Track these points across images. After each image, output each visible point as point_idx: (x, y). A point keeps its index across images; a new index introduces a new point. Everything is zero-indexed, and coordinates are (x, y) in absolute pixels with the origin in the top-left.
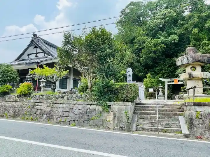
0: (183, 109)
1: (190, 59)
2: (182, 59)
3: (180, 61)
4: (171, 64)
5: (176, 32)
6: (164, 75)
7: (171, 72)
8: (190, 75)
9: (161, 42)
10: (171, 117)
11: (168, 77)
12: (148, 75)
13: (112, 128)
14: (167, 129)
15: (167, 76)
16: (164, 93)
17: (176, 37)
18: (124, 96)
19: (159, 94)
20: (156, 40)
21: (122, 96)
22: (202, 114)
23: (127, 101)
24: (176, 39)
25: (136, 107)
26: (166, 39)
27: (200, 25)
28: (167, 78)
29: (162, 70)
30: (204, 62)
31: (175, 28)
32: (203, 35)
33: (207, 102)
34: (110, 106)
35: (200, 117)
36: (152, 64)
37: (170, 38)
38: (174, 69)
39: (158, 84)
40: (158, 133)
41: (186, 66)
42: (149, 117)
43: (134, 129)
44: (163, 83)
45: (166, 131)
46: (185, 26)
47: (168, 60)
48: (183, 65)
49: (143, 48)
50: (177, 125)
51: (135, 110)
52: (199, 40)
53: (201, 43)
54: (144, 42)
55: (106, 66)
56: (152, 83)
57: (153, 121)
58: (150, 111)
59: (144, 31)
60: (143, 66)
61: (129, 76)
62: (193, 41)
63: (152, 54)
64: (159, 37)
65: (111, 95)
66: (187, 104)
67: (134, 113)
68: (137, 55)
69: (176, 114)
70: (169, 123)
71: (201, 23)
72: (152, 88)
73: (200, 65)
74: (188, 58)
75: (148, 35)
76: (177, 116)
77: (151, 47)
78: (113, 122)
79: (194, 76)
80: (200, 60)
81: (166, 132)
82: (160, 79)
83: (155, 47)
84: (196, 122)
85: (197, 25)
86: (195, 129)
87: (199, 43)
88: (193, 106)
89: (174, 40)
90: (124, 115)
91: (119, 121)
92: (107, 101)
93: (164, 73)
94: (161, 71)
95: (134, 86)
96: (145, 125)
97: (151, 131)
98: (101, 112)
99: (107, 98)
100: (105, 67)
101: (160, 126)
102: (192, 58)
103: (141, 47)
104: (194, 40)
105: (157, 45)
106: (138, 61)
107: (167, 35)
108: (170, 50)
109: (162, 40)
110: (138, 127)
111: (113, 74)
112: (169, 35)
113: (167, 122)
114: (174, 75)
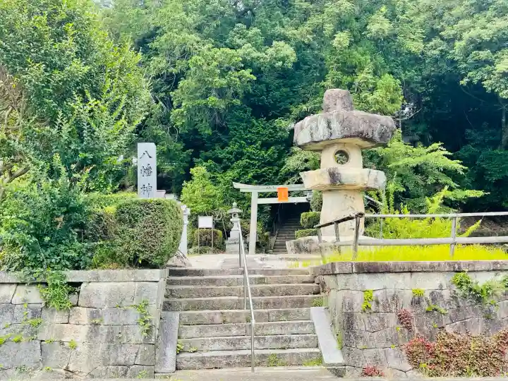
0: (323, 284)
1: (336, 126)
2: (314, 125)
3: (307, 131)
4: (269, 137)
5: (287, 33)
6: (247, 173)
7: (269, 164)
8: (333, 176)
9: (244, 61)
10: (286, 313)
11: (260, 179)
12: (198, 171)
13: (86, 370)
14: (279, 355)
15: (254, 177)
16: (245, 233)
17: (288, 51)
18: (135, 246)
19: (229, 236)
20: (228, 50)
21: (125, 246)
22: (380, 299)
23: (146, 264)
24: (287, 56)
25: (170, 283)
26: (259, 54)
27: (356, 25)
28: (256, 184)
29: (242, 154)
30: (371, 140)
31: (285, 20)
32: (362, 56)
33: (391, 262)
34: (79, 284)
35: (373, 307)
36: (209, 132)
37: (270, 51)
38: (276, 156)
39: (227, 202)
40: (253, 370)
41: (321, 148)
42: (218, 319)
43: (170, 366)
44: (244, 200)
45: (274, 361)
46: (315, 20)
47: (259, 124)
48: (314, 144)
49: (182, 75)
50: (307, 339)
51: (170, 294)
52: (350, 69)
53: (356, 81)
54: (186, 54)
55: (66, 128)
56: (210, 197)
57: (234, 331)
58: (219, 295)
59: (187, 14)
60: (181, 138)
61: (148, 170)
62: (334, 71)
63: (213, 99)
64: (239, 41)
65: (80, 242)
66: (339, 268)
67: (167, 307)
68: (162, 99)
69: (301, 303)
70: (283, 332)
71: (357, 19)
72: (210, 214)
73: (361, 148)
74: (329, 123)
75: (199, 29)
76: (305, 309)
77: (211, 73)
78: (91, 347)
79: (343, 181)
80: (362, 133)
81: (275, 363)
82: (237, 185)
83: (222, 75)
84: (361, 324)
85: (348, 22)
86: (361, 345)
87: (349, 79)
88: (356, 276)
89: (283, 59)
90: (134, 316)
91: (114, 340)
92: (66, 266)
93: (245, 167)
94: (237, 159)
95: (173, 206)
96: (205, 347)
97: (228, 365)
98: (36, 314)
99: (65, 254)
100: (60, 129)
101: (256, 344)
102: (342, 122)
103: (175, 70)
104: (338, 69)
105: (229, 69)
106: (164, 120)
107: (260, 40)
108: (268, 92)
109: (248, 54)
110: (182, 355)
111: (94, 161)
112: (268, 42)
113: (278, 331)
114: (276, 174)
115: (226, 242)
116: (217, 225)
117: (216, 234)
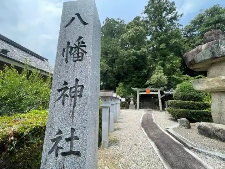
7: (140, 83)
12: (121, 84)
19: (130, 103)
26: (137, 52)
36: (123, 74)
44: (135, 93)
63: (124, 65)
68: (111, 66)
72: (124, 97)
77: (124, 57)
82: (132, 89)
93: (133, 83)
94: (131, 81)
103: (114, 58)
114: (142, 85)
115: (129, 105)
116: (126, 100)
117: (126, 103)
